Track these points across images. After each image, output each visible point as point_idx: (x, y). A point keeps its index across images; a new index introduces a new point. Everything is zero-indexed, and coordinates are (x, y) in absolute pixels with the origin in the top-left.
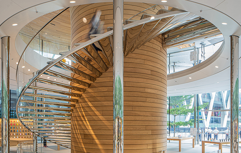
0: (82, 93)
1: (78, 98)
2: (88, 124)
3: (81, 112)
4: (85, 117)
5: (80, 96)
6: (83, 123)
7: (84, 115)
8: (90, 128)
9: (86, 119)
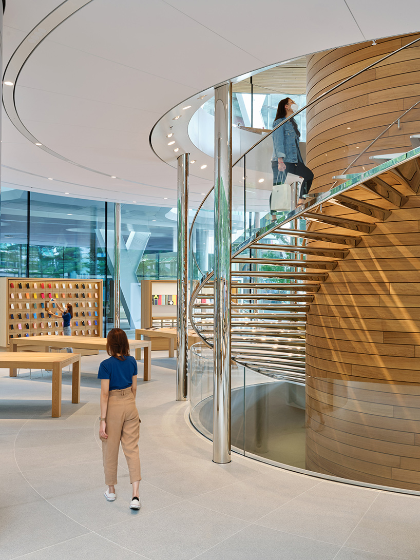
0: (378, 220)
1: (361, 234)
2: (399, 305)
3: (373, 271)
4: (387, 285)
5: (368, 228)
6: (381, 301)
7: (385, 280)
8: (406, 315)
9: (392, 292)
